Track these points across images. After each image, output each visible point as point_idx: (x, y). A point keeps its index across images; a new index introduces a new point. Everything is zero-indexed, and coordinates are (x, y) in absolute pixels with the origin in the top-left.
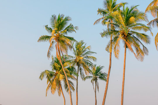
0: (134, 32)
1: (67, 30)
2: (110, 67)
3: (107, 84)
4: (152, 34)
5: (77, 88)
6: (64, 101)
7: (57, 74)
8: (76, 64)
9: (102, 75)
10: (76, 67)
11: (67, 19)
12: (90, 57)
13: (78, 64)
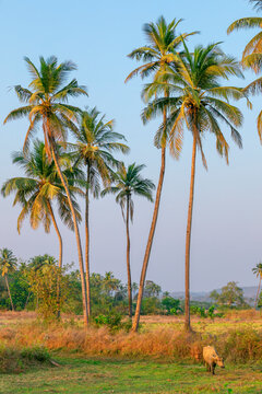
0: (212, 100)
1: (69, 92)
2: (163, 173)
3: (157, 209)
4: (250, 105)
5: (87, 214)
6: (59, 243)
7: (42, 184)
8: (83, 161)
9: (140, 183)
10: (84, 168)
11: (67, 67)
12: (115, 145)
13: (88, 162)
